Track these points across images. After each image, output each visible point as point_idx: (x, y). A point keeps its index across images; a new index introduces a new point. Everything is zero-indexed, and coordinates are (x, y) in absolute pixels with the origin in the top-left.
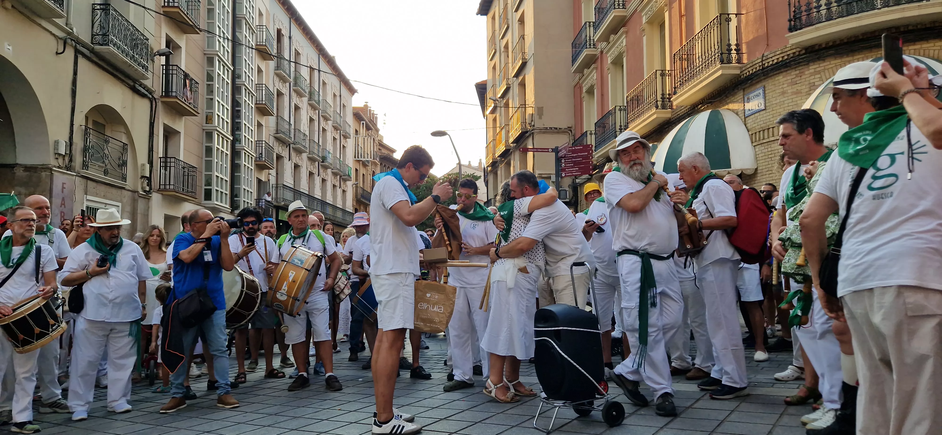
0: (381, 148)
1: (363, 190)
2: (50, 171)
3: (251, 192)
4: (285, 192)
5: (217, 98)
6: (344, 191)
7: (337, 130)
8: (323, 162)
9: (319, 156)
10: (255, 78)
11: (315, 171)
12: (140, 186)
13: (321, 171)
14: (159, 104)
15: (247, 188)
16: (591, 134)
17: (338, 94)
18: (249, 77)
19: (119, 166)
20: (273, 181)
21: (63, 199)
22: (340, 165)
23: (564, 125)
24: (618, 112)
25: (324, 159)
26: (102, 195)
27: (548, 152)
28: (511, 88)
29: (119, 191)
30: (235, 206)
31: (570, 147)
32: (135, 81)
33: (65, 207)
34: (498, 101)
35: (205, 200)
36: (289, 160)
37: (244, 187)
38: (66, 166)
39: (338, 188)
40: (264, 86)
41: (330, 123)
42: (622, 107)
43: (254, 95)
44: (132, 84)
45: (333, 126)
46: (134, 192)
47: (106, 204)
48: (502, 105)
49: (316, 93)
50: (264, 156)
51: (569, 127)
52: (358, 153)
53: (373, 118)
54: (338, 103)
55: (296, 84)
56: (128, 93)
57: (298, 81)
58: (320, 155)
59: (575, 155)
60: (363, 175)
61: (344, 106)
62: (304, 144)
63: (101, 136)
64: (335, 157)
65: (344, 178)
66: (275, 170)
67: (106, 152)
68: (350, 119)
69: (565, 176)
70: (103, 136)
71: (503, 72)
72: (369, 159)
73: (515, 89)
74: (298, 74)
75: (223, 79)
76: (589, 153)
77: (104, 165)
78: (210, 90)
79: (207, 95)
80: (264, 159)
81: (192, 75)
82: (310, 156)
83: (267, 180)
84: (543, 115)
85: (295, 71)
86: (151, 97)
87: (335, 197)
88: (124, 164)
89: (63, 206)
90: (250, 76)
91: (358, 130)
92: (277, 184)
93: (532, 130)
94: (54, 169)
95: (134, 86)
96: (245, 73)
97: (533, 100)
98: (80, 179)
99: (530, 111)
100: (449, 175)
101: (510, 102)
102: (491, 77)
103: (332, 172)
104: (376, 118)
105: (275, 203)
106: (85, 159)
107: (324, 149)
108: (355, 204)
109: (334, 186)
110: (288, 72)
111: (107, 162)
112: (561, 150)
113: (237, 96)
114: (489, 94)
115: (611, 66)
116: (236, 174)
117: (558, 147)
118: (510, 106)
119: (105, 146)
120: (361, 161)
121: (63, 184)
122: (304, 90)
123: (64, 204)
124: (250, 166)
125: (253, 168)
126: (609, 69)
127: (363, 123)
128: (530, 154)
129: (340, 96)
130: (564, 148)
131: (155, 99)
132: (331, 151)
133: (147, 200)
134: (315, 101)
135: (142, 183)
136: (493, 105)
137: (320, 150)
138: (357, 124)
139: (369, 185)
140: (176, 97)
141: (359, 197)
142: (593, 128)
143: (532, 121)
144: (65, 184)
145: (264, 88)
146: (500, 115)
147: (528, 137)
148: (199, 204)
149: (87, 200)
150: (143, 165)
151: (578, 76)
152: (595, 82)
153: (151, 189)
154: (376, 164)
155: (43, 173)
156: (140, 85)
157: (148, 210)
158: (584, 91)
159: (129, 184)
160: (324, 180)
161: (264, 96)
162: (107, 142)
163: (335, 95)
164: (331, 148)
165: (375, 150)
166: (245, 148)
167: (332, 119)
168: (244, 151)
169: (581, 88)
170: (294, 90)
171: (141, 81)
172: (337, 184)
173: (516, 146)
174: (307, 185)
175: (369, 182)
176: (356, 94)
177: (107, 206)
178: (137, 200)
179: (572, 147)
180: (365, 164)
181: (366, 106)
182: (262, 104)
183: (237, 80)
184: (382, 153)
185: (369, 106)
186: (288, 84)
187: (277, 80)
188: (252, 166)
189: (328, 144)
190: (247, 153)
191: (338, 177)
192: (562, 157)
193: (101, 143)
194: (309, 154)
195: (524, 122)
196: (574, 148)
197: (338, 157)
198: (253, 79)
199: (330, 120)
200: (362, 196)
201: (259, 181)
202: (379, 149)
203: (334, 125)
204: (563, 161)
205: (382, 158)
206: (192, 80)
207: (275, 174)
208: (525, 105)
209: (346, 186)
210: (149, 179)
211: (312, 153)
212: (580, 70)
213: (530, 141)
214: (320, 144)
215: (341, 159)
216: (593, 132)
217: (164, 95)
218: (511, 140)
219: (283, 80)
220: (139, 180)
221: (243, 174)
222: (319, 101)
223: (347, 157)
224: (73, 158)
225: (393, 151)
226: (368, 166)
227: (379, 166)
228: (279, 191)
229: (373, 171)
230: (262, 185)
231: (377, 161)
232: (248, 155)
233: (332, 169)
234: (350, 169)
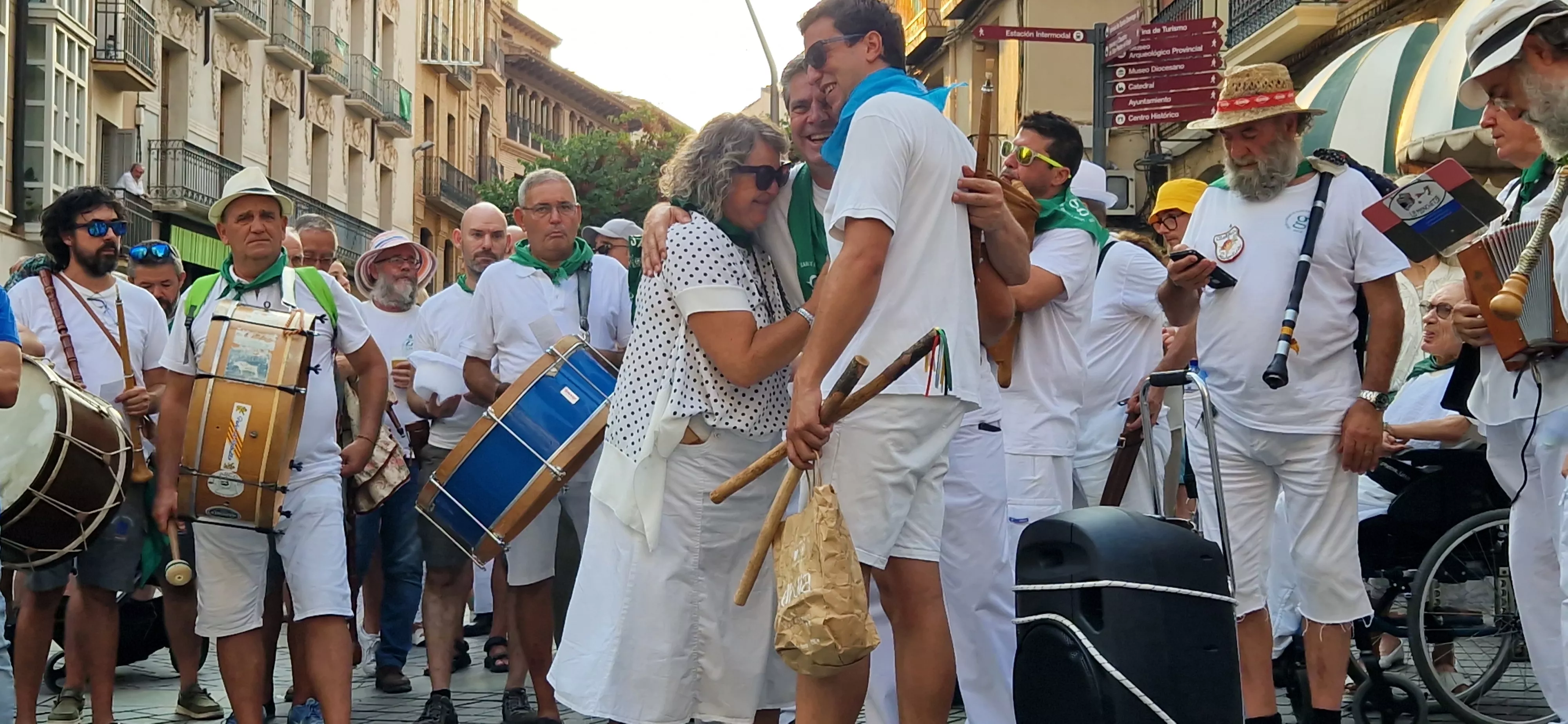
0: (509, 30)
1: (450, 168)
3: (79, 165)
4: (190, 167)
6: (385, 171)
8: (316, 71)
9: (303, 51)
11: (291, 101)
13: (310, 99)
15: (65, 151)
20: (150, 129)
22: (374, 84)
25: (320, 61)
27: (1072, 40)
30: (27, 207)
31: (1145, 27)
36: (206, 61)
37: (54, 145)
39: (365, 159)
50: (121, 46)
52: (434, 45)
58: (308, 47)
59: (1160, 53)
60: (450, 118)
62: (254, 9)
64: (357, 55)
65: (386, 126)
66: (157, 93)
69: (1127, 123)
72: (470, 63)
76: (1208, 49)
80: (121, 55)
82: (275, 49)
83: (131, 126)
87: (354, 188)
92: (164, 140)
103: (347, 107)
105: (157, 205)
107: (321, 28)
108: (420, 214)
109: (354, 153)
112: (1114, 36)
116: (29, 103)
117: (1105, 25)
120: (445, 69)
124: (75, 77)
125: (85, 84)
128: (1009, 48)
130: (1125, 29)
132: (345, 37)
137: (309, 31)
139: (468, 153)
141: (435, 190)
154: (492, 84)
160: (318, 133)
164: (346, 26)
165: (491, 36)
166: (60, 17)
168: (55, 26)
172: (364, 146)
173: (961, 28)
174: (265, 147)
175: (469, 143)
179: (1150, 27)
180: (455, 85)
184: (511, 46)
188: (81, 76)
189: (333, 12)
190: (67, 34)
191: (368, 122)
192: (1116, 60)
194: (272, 43)
196: (1157, 31)
197: (368, 55)
200: (445, 189)
201: (106, 129)
202: (504, 34)
204: (1120, 72)
205: (513, 65)
207: (157, 108)
209: (393, 154)
211: (280, 39)
214: (309, 9)
215: (378, 64)
221: (53, 103)
223: (397, 58)
225: (549, 41)
226: (466, 89)
227: (503, 90)
228: (170, 162)
229: (483, 106)
230: (116, 141)
231: (497, 73)
232: (70, 41)
233: (348, 97)
234: (405, 96)
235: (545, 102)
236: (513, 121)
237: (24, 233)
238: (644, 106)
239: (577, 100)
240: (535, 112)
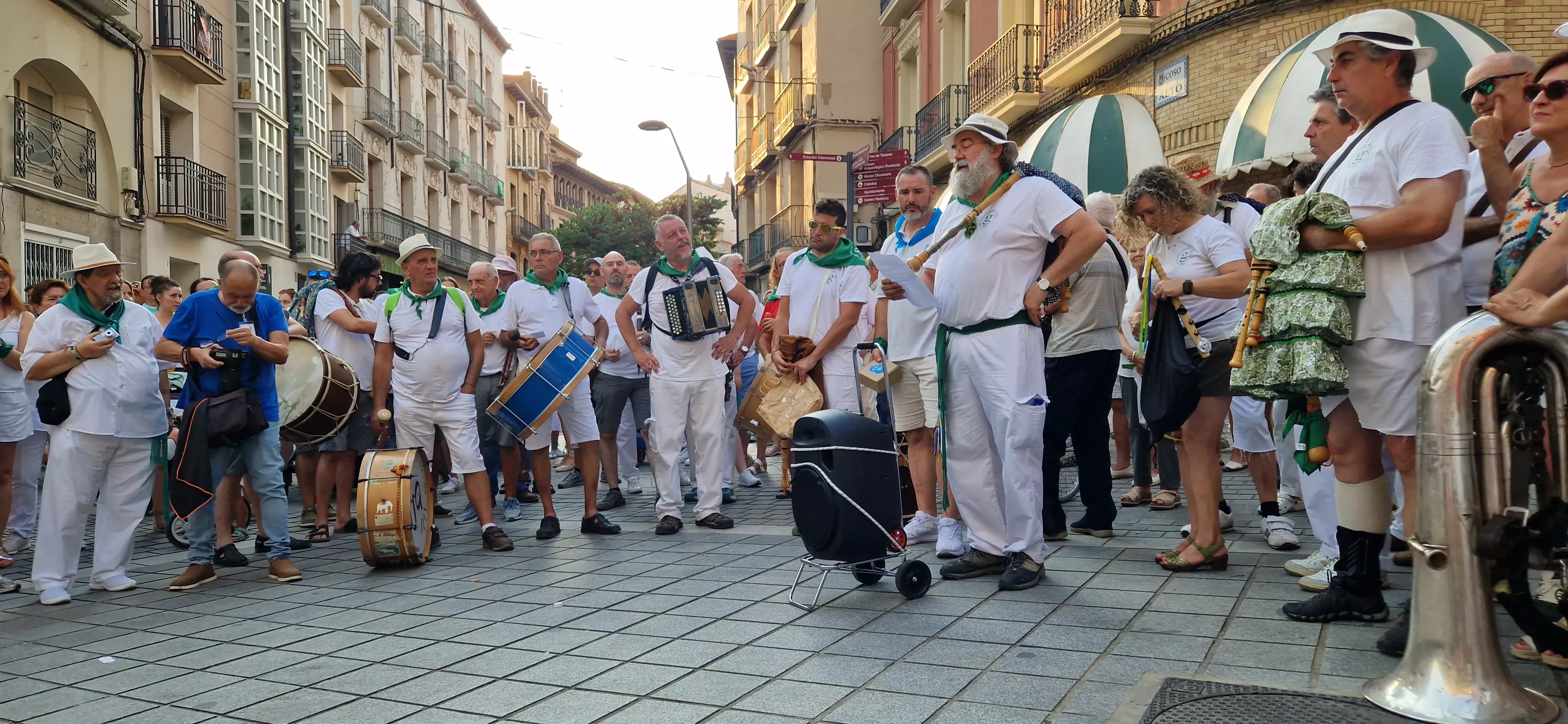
1: (525, 221)
3: (325, 222)
4: (386, 222)
5: (257, 53)
6: (491, 223)
7: (476, 116)
8: (452, 171)
9: (445, 161)
10: (325, 18)
11: (440, 187)
12: (122, 208)
13: (450, 186)
14: (151, 63)
15: (317, 215)
16: (909, 132)
17: (476, 50)
18: (314, 15)
19: (81, 170)
20: (363, 202)
22: (483, 177)
23: (865, 116)
24: (954, 96)
25: (454, 166)
26: (54, 222)
27: (836, 161)
28: (778, 49)
29: (84, 216)
30: (297, 245)
31: (875, 154)
32: (103, 17)
34: (755, 70)
35: (243, 233)
36: (392, 167)
37: (311, 212)
39: (480, 217)
40: (342, 32)
41: (463, 102)
42: (960, 87)
43: (325, 49)
44: (98, 22)
45: (469, 109)
46: (113, 217)
47: (61, 238)
48: (763, 78)
49: (437, 48)
50: (345, 159)
51: (874, 120)
52: (514, 157)
53: (540, 95)
54: (478, 67)
55: (400, 31)
56: (92, 40)
57: (404, 26)
58: (447, 158)
59: (879, 167)
60: (525, 195)
61: (488, 73)
62: (417, 139)
63: (47, 117)
64: (474, 163)
65: (491, 200)
66: (366, 183)
67: (56, 145)
68: (499, 96)
69: (864, 202)
70: (49, 115)
71: (764, 21)
72: (534, 168)
73: (785, 52)
74: (403, 12)
75: (267, 19)
77: (53, 169)
78: (244, 37)
79: (239, 46)
80: (346, 164)
81: (208, 10)
82: (430, 159)
83: (353, 201)
84: (830, 97)
85: (399, 6)
86: (134, 47)
87: (474, 231)
88: (91, 167)
90: (317, 13)
91: (514, 116)
92: (371, 208)
93: (813, 124)
95: (103, 27)
96: (308, 8)
97: (814, 70)
98: (12, 192)
99: (809, 90)
100: (672, 198)
101: (777, 73)
102: (743, 29)
103: (470, 190)
104: (546, 95)
105: (368, 242)
106: (18, 157)
107: (454, 149)
108: (510, 245)
109: (474, 214)
110: (385, 8)
111: (58, 163)
112: (856, 159)
113: (293, 50)
114: (741, 58)
115: (945, 17)
116: (296, 189)
117: (852, 153)
118: (777, 80)
119: (54, 135)
120: (521, 170)
122: (415, 42)
124: (321, 176)
125: (326, 179)
126: (941, 21)
127: (521, 105)
128: (809, 165)
129: (481, 54)
130: (863, 155)
131: (142, 51)
132: (467, 153)
133: (136, 232)
134: (436, 62)
135: (126, 202)
136: (747, 78)
137: (447, 150)
138: (512, 106)
139: (535, 213)
140: (181, 48)
141: (518, 233)
142: (913, 123)
143: (812, 107)
145: (342, 37)
146: (759, 96)
147: (806, 135)
148: (232, 241)
149: (27, 231)
150: (126, 170)
151: (890, 31)
152: (918, 42)
153: (142, 212)
154: (546, 177)
156: (113, 26)
157: (139, 251)
158: (900, 58)
159: (102, 203)
160: (454, 204)
161: (342, 51)
162: (56, 127)
163: (471, 53)
164: (467, 147)
165: (545, 152)
166: (311, 144)
167: (466, 95)
168: (309, 149)
169: (895, 52)
170: (397, 41)
171: (115, 17)
172: (479, 210)
173: (785, 150)
174: (426, 212)
175: (535, 208)
176: (508, 51)
177: (64, 241)
178: (119, 232)
180: (526, 177)
181: (527, 75)
182: (340, 65)
183: (292, 21)
184: (555, 157)
185: (532, 74)
186: (385, 30)
187: (365, 21)
188: (324, 175)
189: (460, 141)
190: (315, 153)
191: (481, 197)
192: (858, 171)
193: (47, 129)
194: (428, 156)
195: (798, 110)
196: (878, 156)
197: (480, 163)
198: (322, 20)
199: (463, 97)
200: (523, 232)
201: (339, 203)
202: (552, 151)
203: (470, 106)
204: (860, 177)
205: (557, 167)
206: (209, 17)
207: (367, 191)
208: (801, 79)
209: (495, 214)
210: (139, 195)
211: (432, 155)
212: (894, 21)
213: (809, 141)
214: (447, 139)
215: (485, 167)
216: (913, 129)
217: (158, 43)
218: (777, 140)
219: (377, 22)
220: (121, 197)
221: (309, 190)
222: (443, 62)
223: (495, 164)
225: (576, 155)
226: (532, 180)
227: (552, 181)
228: (375, 220)
229: (542, 189)
230: (345, 210)
231: (548, 172)
232: (318, 157)
233: (470, 185)
234: (501, 184)
235: (575, 186)
236: (557, 196)
237: (296, 258)
238: (626, 188)
239: (592, 185)
240: (569, 192)
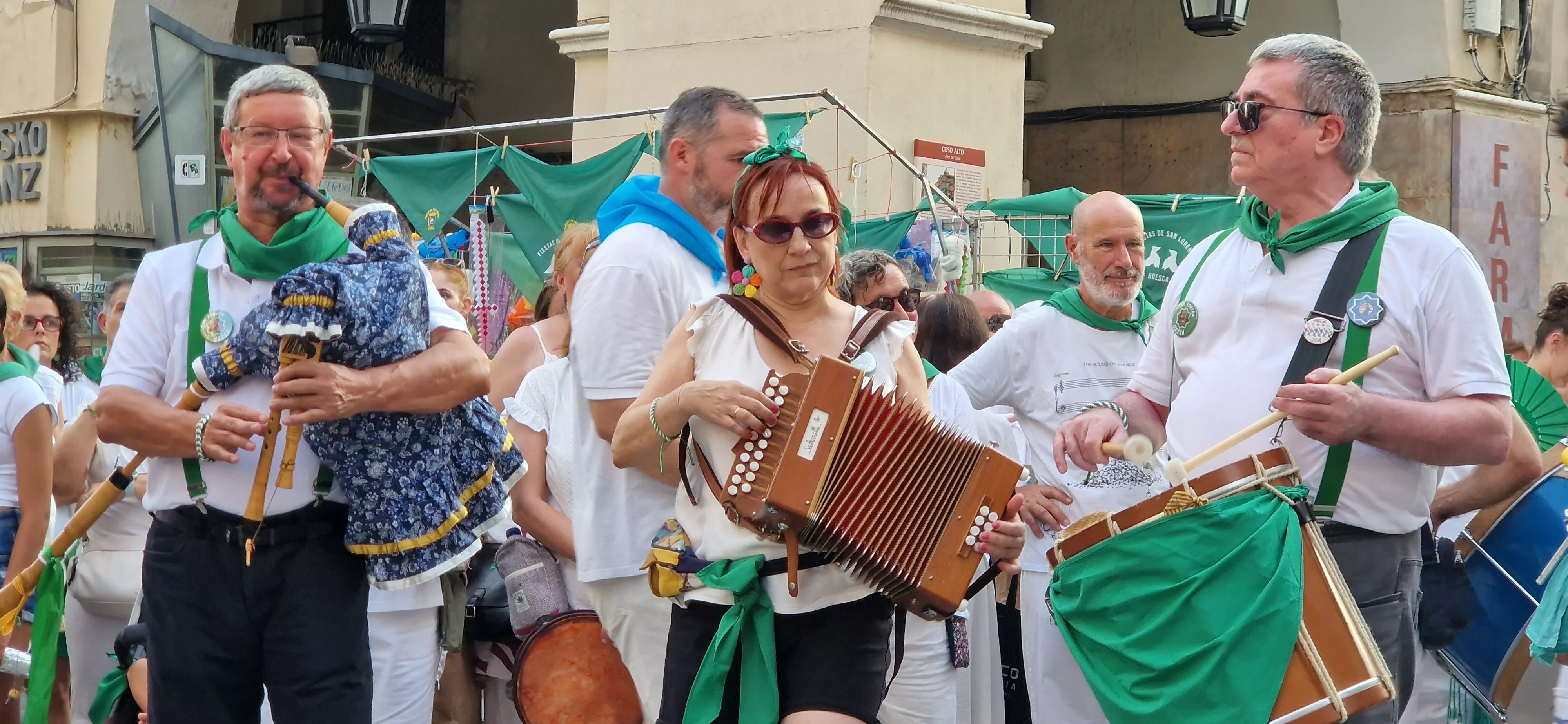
2: (1448, 104)
21: (1500, 207)
33: (1507, 242)
38: (1508, 77)
89: (1500, 238)
94: (1462, 92)
121: (1499, 149)
123: (1504, 231)
144: (1505, 148)
155: (1425, 113)
224: (1534, 43)
